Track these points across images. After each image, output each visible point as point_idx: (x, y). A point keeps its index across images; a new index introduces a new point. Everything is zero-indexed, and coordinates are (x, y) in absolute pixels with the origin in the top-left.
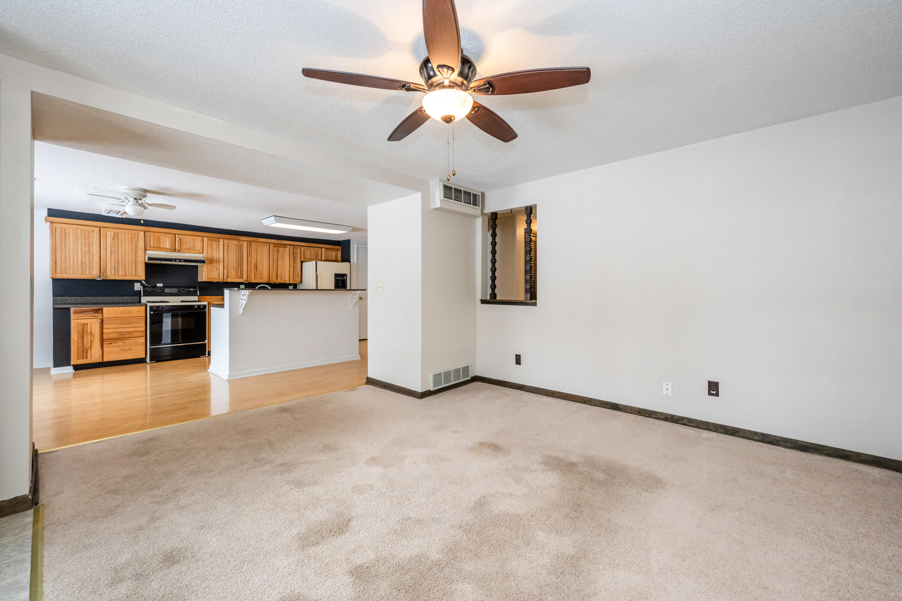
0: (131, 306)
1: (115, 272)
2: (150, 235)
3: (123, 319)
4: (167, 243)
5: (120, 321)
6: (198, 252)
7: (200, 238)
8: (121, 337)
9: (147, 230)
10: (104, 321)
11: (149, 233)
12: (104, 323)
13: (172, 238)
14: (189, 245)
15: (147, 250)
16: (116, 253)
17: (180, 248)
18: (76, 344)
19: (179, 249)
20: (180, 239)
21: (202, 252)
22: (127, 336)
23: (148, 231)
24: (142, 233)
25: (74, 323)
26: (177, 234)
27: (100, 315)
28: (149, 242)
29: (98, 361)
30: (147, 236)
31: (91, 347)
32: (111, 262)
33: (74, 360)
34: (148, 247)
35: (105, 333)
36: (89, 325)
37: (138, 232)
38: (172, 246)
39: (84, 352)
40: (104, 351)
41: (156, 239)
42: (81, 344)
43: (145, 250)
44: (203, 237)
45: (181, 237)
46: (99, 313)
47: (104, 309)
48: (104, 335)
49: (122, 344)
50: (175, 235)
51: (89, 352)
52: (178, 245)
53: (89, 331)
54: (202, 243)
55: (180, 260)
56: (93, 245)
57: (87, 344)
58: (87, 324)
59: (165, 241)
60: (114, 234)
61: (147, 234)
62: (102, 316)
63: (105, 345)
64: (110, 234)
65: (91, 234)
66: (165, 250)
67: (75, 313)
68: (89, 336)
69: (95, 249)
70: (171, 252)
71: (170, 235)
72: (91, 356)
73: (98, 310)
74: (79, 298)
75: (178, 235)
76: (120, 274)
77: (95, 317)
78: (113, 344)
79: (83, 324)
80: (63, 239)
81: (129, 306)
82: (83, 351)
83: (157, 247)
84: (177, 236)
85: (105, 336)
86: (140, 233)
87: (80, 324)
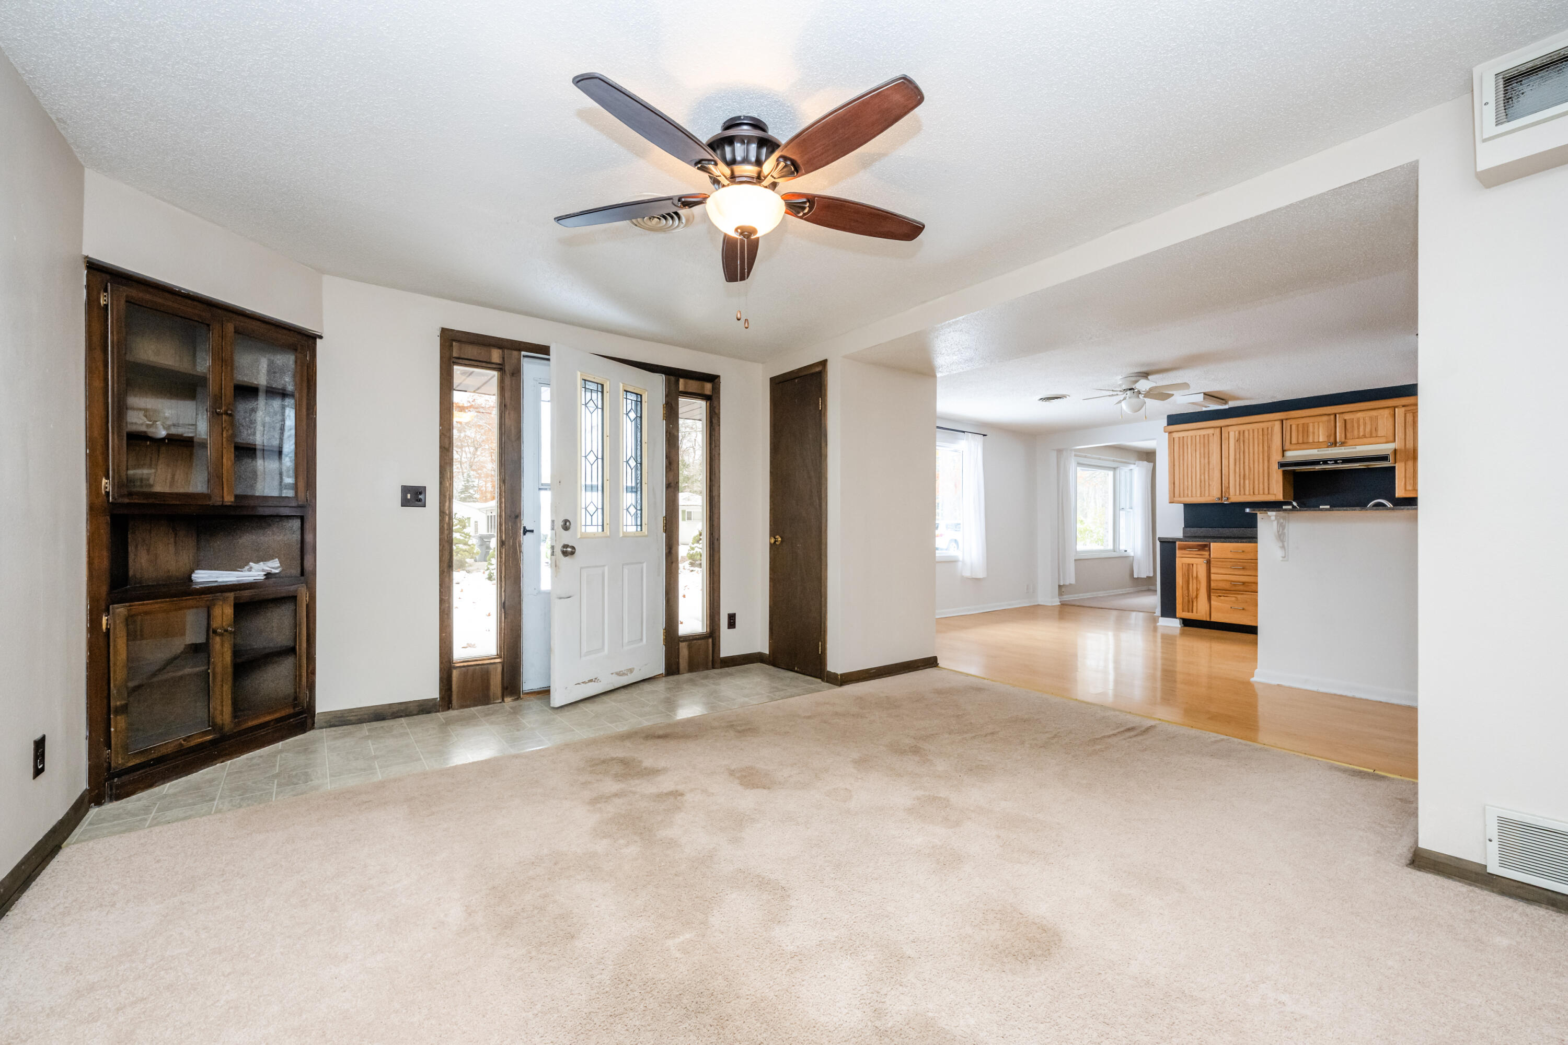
0: (1246, 542)
1: (1240, 491)
2: (1291, 426)
3: (1234, 562)
4: (1321, 433)
5: (1231, 564)
6: (1384, 440)
7: (1386, 412)
8: (1232, 589)
9: (1286, 417)
10: (1212, 563)
11: (1288, 421)
12: (1212, 565)
13: (1329, 421)
14: (1365, 430)
15: (1286, 451)
16: (1242, 462)
17: (1346, 438)
18: (1181, 591)
19: (1343, 440)
20: (1345, 420)
21: (1392, 439)
22: (1241, 588)
23: (1287, 419)
24: (1277, 425)
25: (1179, 562)
26: (1339, 413)
27: (1207, 553)
28: (1288, 437)
29: (1204, 619)
30: (1286, 428)
31: (1197, 597)
32: (1235, 476)
33: (1180, 613)
34: (1287, 446)
35: (1214, 580)
36: (1195, 566)
37: (1270, 423)
38: (1329, 436)
39: (1190, 604)
40: (1212, 606)
41: (1301, 429)
42: (1186, 592)
43: (1283, 451)
44: (1395, 407)
45: (1346, 418)
46: (1206, 551)
47: (1212, 544)
48: (1212, 582)
49: (1234, 599)
50: (1336, 416)
51: (1195, 604)
52: (1340, 433)
53: (1195, 575)
54: (1391, 420)
55: (1336, 461)
56: (1213, 454)
57: (1193, 594)
58: (1193, 565)
59: (1316, 430)
60: (1239, 433)
61: (1286, 423)
62: (1210, 555)
63: (1213, 597)
64: (1233, 433)
65: (1211, 439)
66: (1317, 445)
67: (1181, 548)
68: (1195, 581)
69: (1215, 458)
70: (1328, 447)
71: (1325, 418)
72: (1197, 609)
73: (1205, 546)
74: (1210, 529)
75: (1341, 415)
76: (1247, 492)
77: (1201, 556)
78: (1222, 598)
79: (1189, 564)
80: (1181, 450)
81: (1243, 542)
82: (1189, 601)
83: (1303, 443)
84: (1339, 417)
85: (1213, 585)
86: (1274, 425)
87: (1185, 564)
